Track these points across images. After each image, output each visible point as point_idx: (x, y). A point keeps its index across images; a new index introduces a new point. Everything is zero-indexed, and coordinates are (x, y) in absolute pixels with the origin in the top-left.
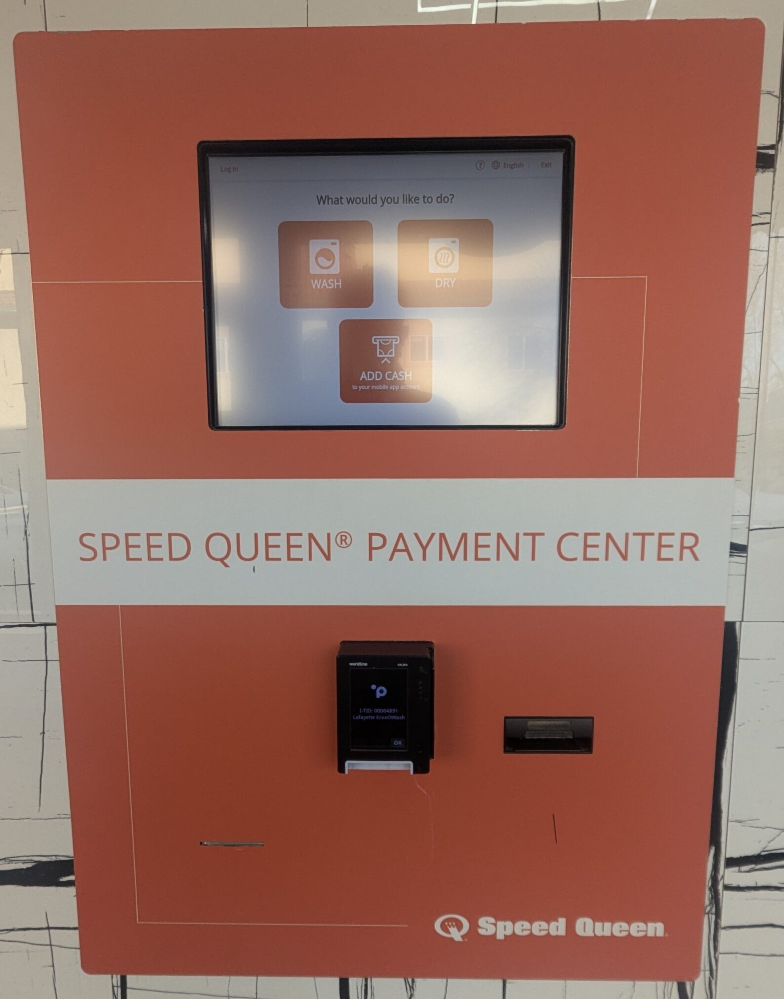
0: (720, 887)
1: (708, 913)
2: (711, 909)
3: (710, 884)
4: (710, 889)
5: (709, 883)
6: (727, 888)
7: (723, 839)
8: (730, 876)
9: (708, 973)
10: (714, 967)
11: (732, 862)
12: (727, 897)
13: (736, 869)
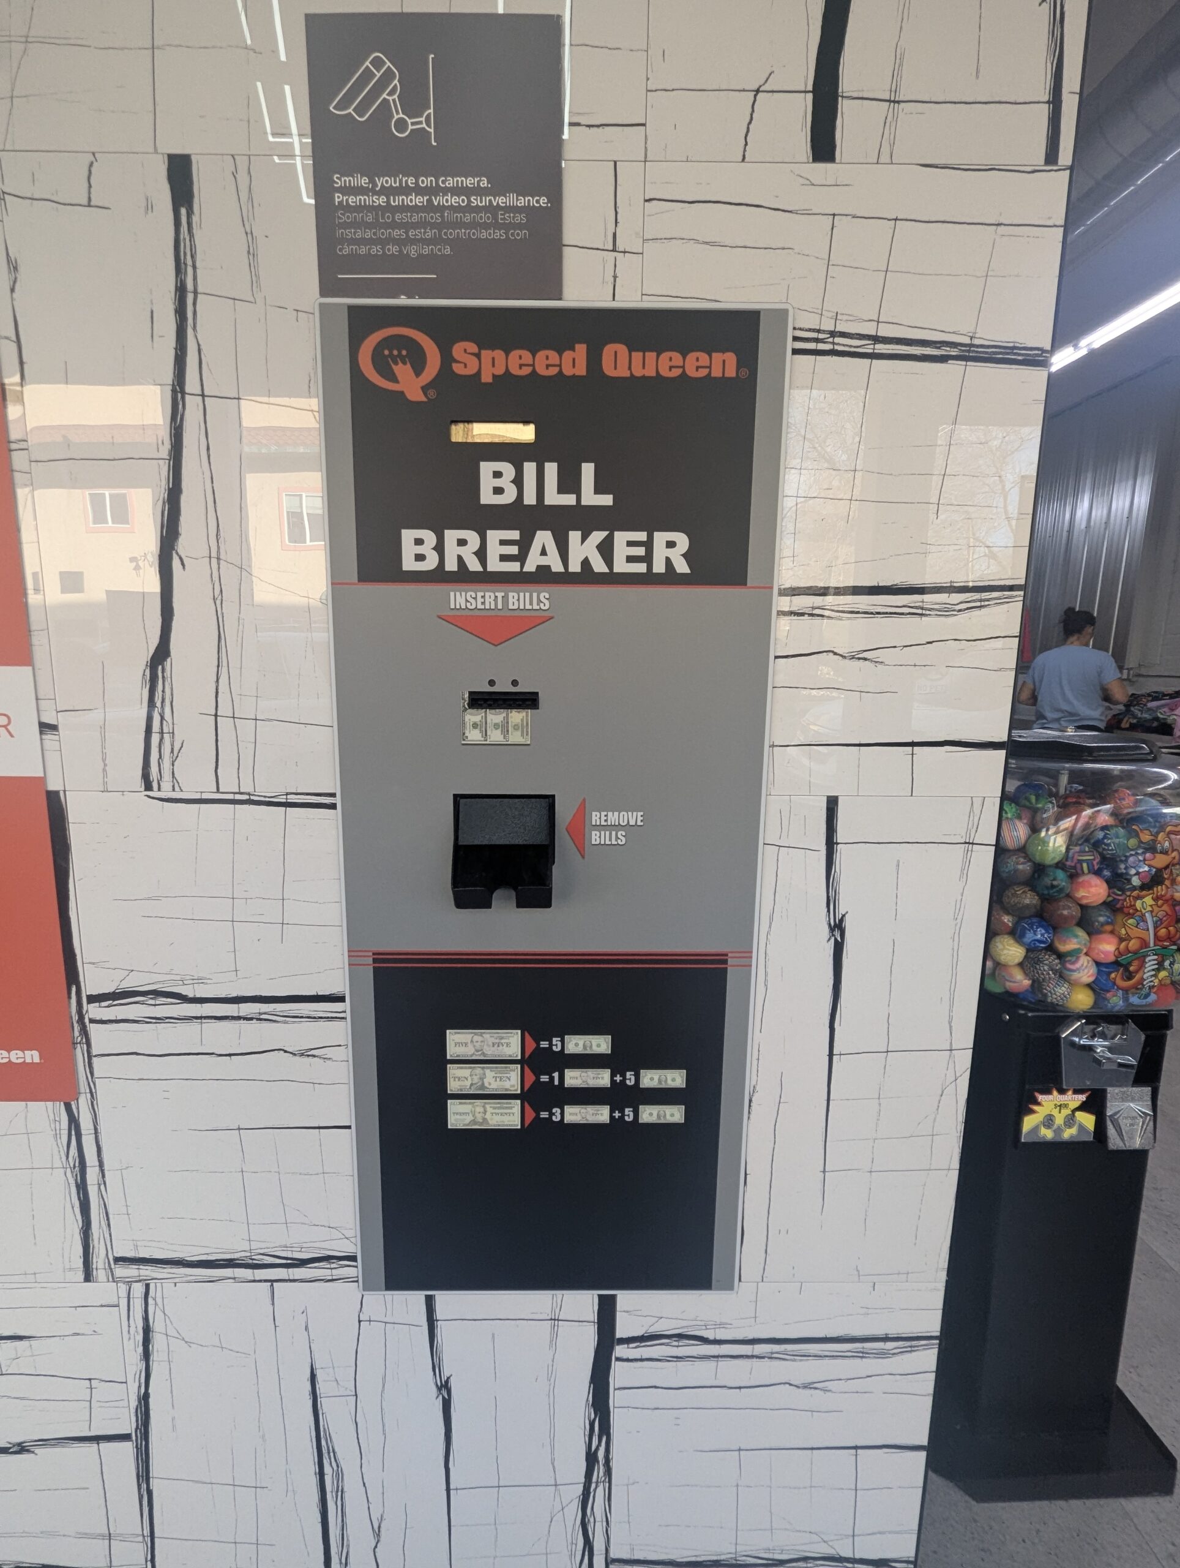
0: (87, 1021)
1: (80, 1043)
2: (82, 1039)
3: (77, 1018)
4: (78, 1022)
5: (75, 1018)
6: (92, 1021)
7: (81, 978)
8: (94, 1011)
9: (89, 1095)
10: (94, 1091)
11: (92, 999)
12: (93, 1029)
13: (97, 1004)
